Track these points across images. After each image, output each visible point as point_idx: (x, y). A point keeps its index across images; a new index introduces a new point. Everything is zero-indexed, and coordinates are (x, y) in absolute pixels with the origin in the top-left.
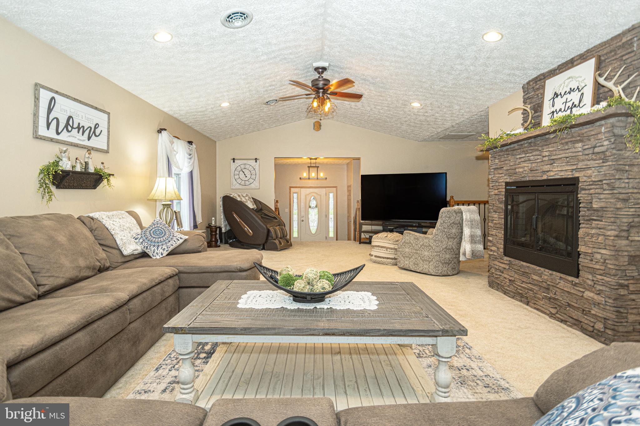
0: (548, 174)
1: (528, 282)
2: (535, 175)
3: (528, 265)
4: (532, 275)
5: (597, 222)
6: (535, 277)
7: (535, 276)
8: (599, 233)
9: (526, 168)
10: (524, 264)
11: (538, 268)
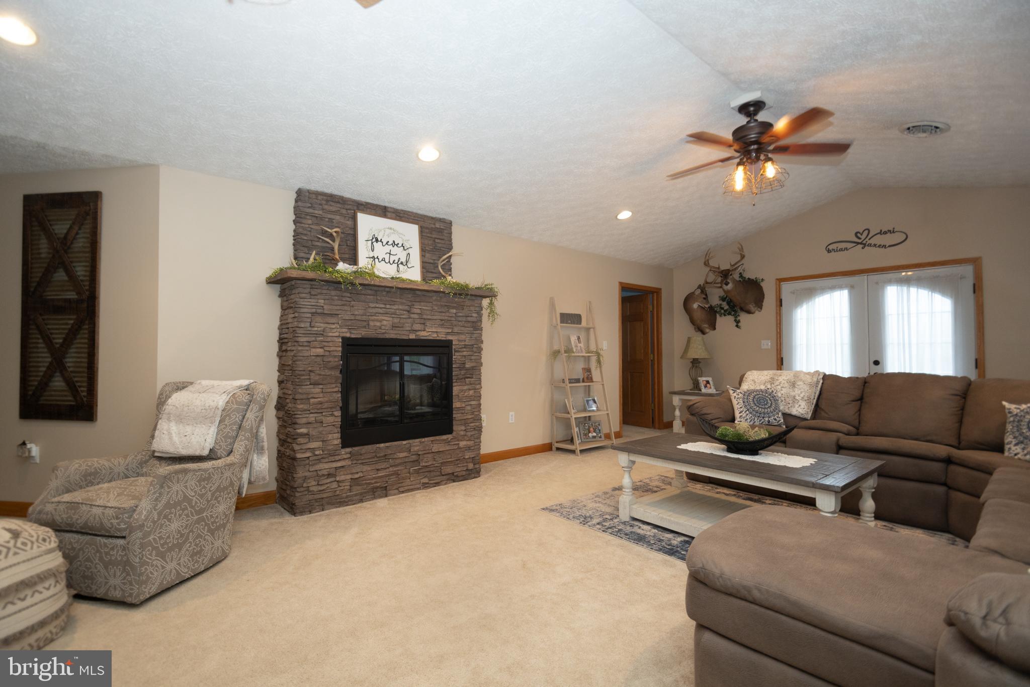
0: (418, 333)
1: (388, 466)
2: (400, 332)
3: (387, 444)
4: (398, 454)
5: (469, 379)
6: (402, 455)
7: (401, 453)
8: (471, 388)
9: (385, 323)
10: (382, 445)
11: (404, 442)
